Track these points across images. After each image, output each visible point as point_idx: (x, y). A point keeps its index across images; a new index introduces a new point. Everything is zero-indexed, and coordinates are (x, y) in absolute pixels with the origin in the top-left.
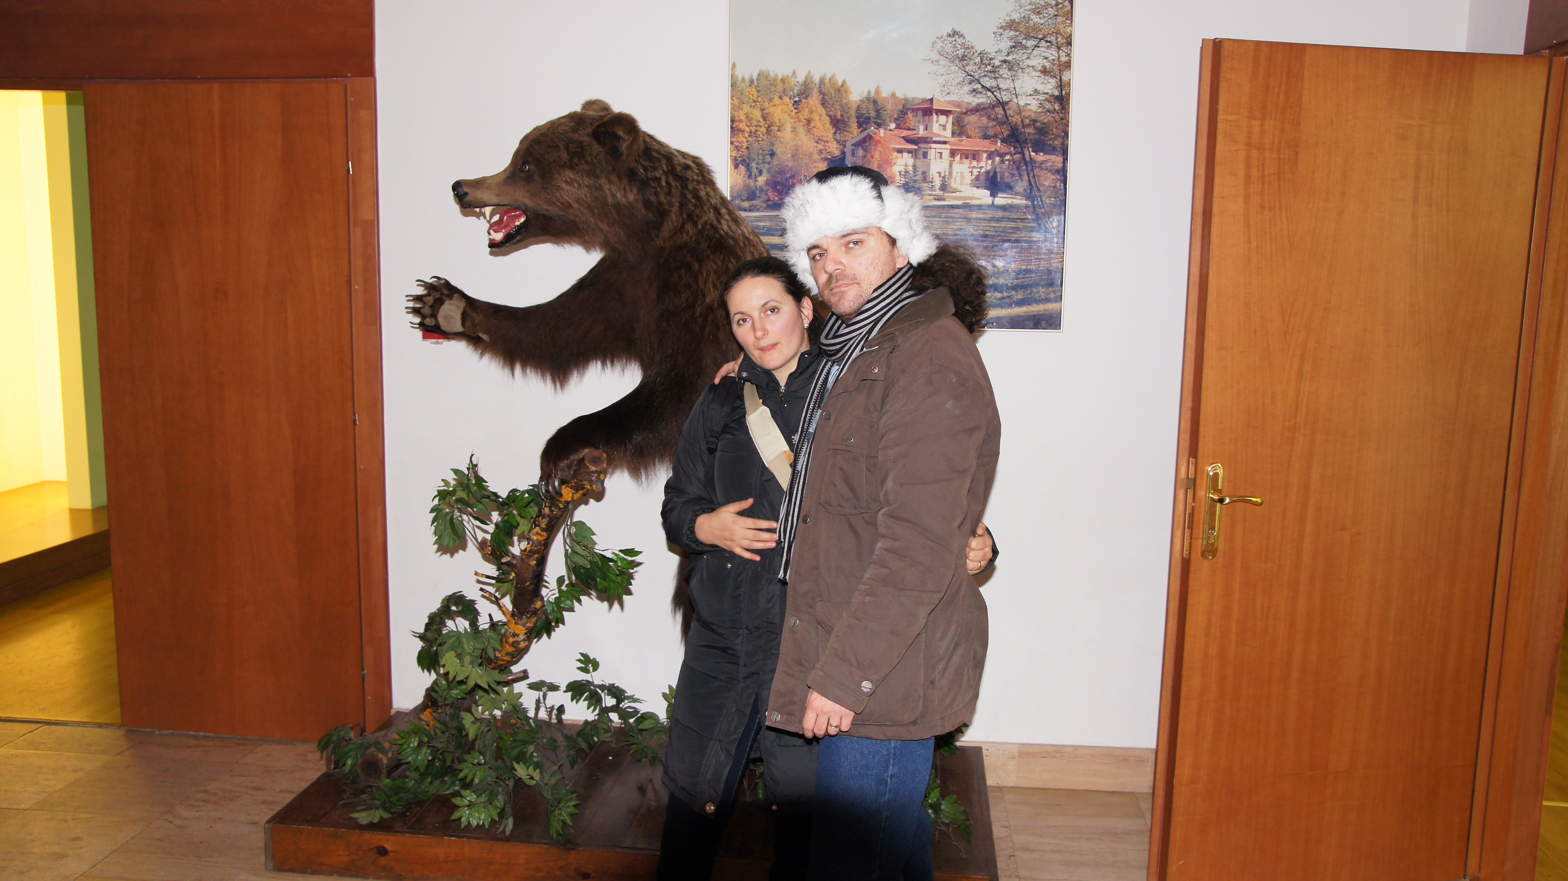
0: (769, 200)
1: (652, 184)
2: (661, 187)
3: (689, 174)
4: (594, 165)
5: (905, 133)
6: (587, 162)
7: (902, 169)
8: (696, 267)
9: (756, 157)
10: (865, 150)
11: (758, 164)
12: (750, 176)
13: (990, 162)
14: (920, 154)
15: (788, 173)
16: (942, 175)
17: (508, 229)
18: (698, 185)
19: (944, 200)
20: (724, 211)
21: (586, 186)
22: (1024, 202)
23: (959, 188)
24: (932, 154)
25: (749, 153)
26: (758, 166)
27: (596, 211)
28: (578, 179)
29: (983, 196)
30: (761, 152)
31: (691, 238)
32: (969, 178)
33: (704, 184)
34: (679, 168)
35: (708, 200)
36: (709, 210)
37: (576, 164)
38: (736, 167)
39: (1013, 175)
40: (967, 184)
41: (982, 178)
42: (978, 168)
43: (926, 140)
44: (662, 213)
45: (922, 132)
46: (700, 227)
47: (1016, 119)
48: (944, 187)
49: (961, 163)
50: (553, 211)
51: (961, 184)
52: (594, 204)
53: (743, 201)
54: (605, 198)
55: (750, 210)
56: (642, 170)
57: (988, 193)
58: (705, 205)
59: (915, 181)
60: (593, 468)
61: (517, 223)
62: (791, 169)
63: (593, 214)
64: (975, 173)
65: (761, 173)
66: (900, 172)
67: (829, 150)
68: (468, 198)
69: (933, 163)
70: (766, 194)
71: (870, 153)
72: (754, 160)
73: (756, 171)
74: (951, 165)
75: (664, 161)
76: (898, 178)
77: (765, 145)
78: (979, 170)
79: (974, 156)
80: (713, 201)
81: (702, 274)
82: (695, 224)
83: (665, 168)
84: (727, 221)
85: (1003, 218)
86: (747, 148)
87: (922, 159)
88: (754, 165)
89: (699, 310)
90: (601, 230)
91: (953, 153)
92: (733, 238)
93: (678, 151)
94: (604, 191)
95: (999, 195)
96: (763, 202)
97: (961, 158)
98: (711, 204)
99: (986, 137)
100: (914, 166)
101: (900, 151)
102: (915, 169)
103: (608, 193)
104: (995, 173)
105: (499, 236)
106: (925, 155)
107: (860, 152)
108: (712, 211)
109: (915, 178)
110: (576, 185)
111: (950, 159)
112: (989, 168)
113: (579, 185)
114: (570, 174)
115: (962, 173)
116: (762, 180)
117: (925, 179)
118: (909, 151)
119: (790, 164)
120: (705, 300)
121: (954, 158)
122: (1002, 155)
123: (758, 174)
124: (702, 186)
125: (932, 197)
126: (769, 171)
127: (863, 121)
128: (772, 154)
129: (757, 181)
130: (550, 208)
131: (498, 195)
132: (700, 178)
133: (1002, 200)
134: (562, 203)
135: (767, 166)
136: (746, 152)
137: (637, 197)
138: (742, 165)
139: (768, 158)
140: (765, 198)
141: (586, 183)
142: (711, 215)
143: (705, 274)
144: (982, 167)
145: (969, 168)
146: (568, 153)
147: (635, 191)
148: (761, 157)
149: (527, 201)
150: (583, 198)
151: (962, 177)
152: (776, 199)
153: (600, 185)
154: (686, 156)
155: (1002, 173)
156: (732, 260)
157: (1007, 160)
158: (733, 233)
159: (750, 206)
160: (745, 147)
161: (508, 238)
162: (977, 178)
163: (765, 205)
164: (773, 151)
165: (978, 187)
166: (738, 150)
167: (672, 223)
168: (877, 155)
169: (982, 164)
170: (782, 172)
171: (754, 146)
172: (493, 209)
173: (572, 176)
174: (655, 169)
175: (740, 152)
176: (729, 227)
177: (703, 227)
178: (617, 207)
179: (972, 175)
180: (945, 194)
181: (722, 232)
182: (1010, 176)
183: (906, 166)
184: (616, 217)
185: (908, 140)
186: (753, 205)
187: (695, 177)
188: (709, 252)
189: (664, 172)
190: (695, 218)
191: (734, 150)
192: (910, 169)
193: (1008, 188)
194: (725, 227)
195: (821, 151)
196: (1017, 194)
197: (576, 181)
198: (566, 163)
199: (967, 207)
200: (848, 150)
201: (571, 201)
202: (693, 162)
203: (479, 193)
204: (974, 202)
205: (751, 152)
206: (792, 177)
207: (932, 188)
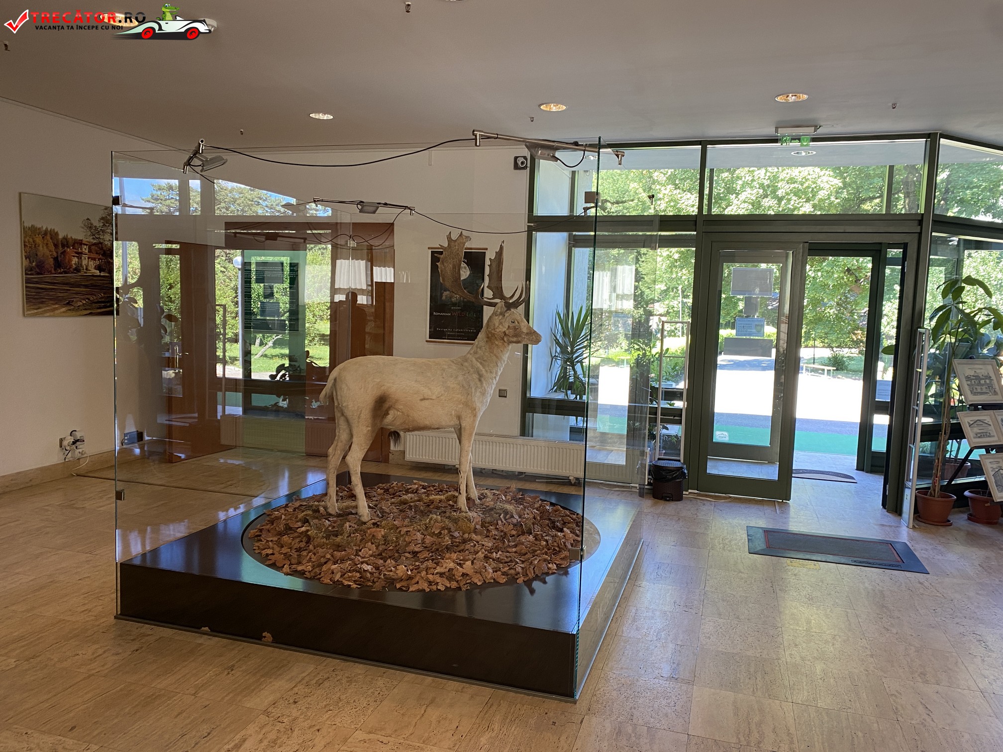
5: (75, 250)
7: (75, 262)
9: (32, 256)
12: (30, 262)
13: (98, 261)
16: (86, 265)
19: (86, 273)
22: (107, 275)
24: (83, 258)
25: (30, 254)
26: (33, 259)
29: (97, 272)
30: (34, 254)
32: (93, 266)
39: (105, 266)
40: (93, 268)
41: (97, 267)
43: (81, 253)
45: (80, 250)
47: (105, 248)
48: (87, 269)
51: (91, 268)
55: (31, 275)
59: (78, 267)
62: (42, 261)
64: (95, 264)
67: (54, 254)
69: (83, 261)
70: (36, 269)
71: (65, 256)
74: (88, 262)
76: (74, 265)
77: (34, 251)
79: (94, 259)
85: (103, 280)
88: (31, 258)
91: (89, 258)
97: (91, 260)
99: (97, 253)
101: (74, 256)
106: (81, 258)
107: (63, 256)
111: (88, 260)
112: (98, 263)
117: (81, 266)
118: (76, 257)
119: (42, 259)
122: (102, 260)
123: (33, 262)
126: (36, 261)
127: (63, 246)
128: (37, 255)
129: (33, 264)
133: (102, 274)
136: (28, 254)
138: (28, 258)
145: (93, 263)
148: (34, 256)
151: (91, 266)
152: (39, 271)
155: (102, 265)
160: (28, 252)
162: (95, 266)
163: (35, 273)
165: (96, 270)
168: (67, 257)
169: (96, 262)
170: (40, 262)
171: (31, 251)
180: (87, 271)
185: (76, 253)
186: (32, 273)
191: (25, 252)
192: (77, 262)
193: (103, 270)
195: (52, 256)
196: (106, 272)
199: (93, 276)
200: (59, 255)
204: (95, 274)
206: (43, 263)
207: (83, 269)
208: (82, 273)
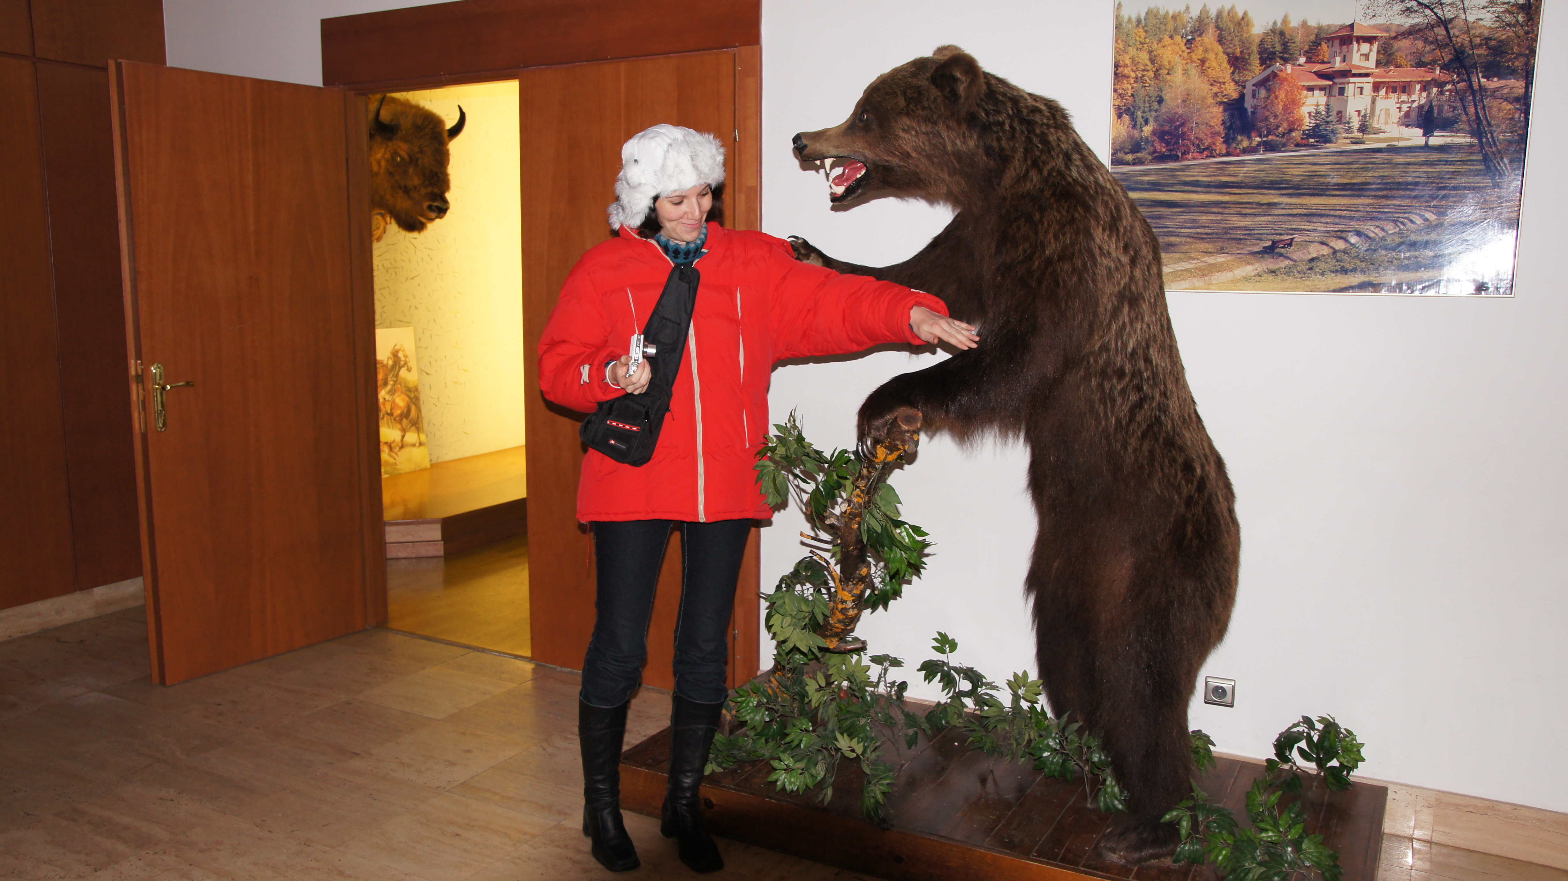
0: (1155, 151)
1: (995, 129)
2: (1004, 132)
3: (1038, 118)
4: (931, 110)
5: (1318, 67)
6: (924, 108)
7: (1312, 109)
8: (1037, 216)
9: (1141, 105)
10: (1268, 90)
11: (1144, 112)
12: (1134, 127)
13: (1424, 94)
14: (1336, 91)
15: (1178, 121)
16: (1362, 114)
17: (849, 182)
18: (1048, 129)
19: (1363, 143)
20: (1075, 156)
21: (924, 133)
22: (1468, 140)
23: (1383, 128)
24: (1350, 89)
25: (1135, 101)
26: (1144, 115)
27: (935, 160)
28: (915, 125)
29: (1415, 136)
30: (1147, 99)
31: (1034, 187)
32: (1396, 115)
33: (1055, 128)
34: (1025, 112)
35: (1059, 145)
36: (1058, 156)
37: (913, 111)
38: (1120, 116)
39: (1454, 108)
40: (1393, 123)
41: (1414, 115)
42: (1408, 102)
43: (1343, 74)
44: (1004, 159)
45: (1338, 65)
46: (1045, 173)
47: (1462, 40)
48: (1363, 129)
49: (1387, 97)
50: (895, 161)
51: (1386, 123)
52: (932, 152)
53: (1127, 153)
54: (945, 147)
55: (1134, 164)
56: (983, 115)
57: (1420, 131)
58: (1054, 150)
59: (1327, 123)
60: (905, 427)
61: (859, 176)
62: (1181, 116)
63: (933, 163)
64: (1405, 107)
65: (1146, 122)
66: (1309, 113)
67: (1225, 93)
68: (806, 151)
69: (1351, 100)
70: (1153, 145)
71: (1275, 93)
72: (1139, 108)
73: (1142, 120)
74: (1373, 102)
75: (1009, 105)
76: (1307, 120)
77: (1152, 91)
78: (1409, 105)
79: (1404, 88)
80: (1064, 146)
81: (1042, 225)
82: (1040, 171)
83: (1010, 112)
84: (1077, 167)
85: (1440, 161)
86: (1132, 95)
87: (1337, 97)
88: (1139, 114)
89: (1036, 263)
90: (944, 180)
91: (1377, 87)
92: (1082, 186)
93: (1030, 94)
94: (943, 138)
95: (1435, 134)
96: (1149, 154)
97: (1387, 93)
98: (1062, 150)
99: (1420, 64)
100: (1327, 105)
101: (1311, 89)
102: (1328, 109)
103: (947, 139)
104: (1431, 107)
105: (840, 190)
106: (1342, 92)
107: (1263, 93)
108: (1061, 156)
109: (1328, 120)
110: (913, 133)
111: (1372, 94)
112: (1423, 101)
113: (916, 132)
114: (906, 121)
115: (1387, 110)
116: (1147, 130)
117: (1340, 120)
118: (1322, 89)
119: (1180, 111)
120: (1044, 252)
121: (1378, 92)
122: (1439, 86)
123: (1143, 123)
124: (1052, 130)
125: (1348, 141)
126: (1156, 119)
127: (1267, 57)
128: (1160, 101)
129: (1142, 131)
130: (889, 158)
131: (837, 147)
132: (1052, 122)
133: (1437, 139)
134: (900, 153)
135: (1154, 114)
136: (1130, 100)
137: (977, 143)
138: (1127, 114)
139: (1155, 105)
140: (1151, 149)
141: (924, 130)
142: (1060, 162)
143: (1046, 224)
144: (1414, 101)
145: (1397, 103)
146: (905, 99)
147: (975, 137)
148: (1147, 105)
149: (868, 153)
150: (920, 147)
151: (1388, 115)
152: (1164, 150)
153: (938, 131)
154: (1038, 99)
155: (1440, 108)
156: (1079, 209)
157: (1447, 91)
158: (1084, 180)
159: (1134, 159)
160: (1130, 95)
161: (849, 191)
162: (1407, 115)
163: (1150, 158)
164: (1161, 97)
165: (1407, 126)
166: (1122, 98)
167: (1015, 170)
168: (1282, 95)
169: (1414, 97)
170: (1171, 120)
171: (1140, 92)
172: (834, 161)
173: (908, 123)
174: (998, 112)
175: (1124, 101)
176: (1079, 173)
177: (1049, 174)
178: (958, 155)
179: (1400, 112)
180: (1365, 136)
181: (1070, 179)
182: (1451, 109)
183: (1318, 105)
184: (957, 167)
185: (1321, 75)
186: (1137, 158)
187: (1045, 121)
188: (1052, 200)
189: (1008, 115)
190: (1041, 164)
191: (1118, 98)
192: (1322, 108)
193: (1447, 125)
194: (1075, 174)
195: (1216, 95)
196: (1458, 131)
197: (913, 128)
198: (903, 109)
199: (1393, 150)
200: (1248, 91)
201: (908, 150)
202: (1046, 105)
203: (817, 144)
204: (1402, 144)
205: (1137, 99)
206: (1183, 125)
207: (1349, 130)
208: (1341, 143)
